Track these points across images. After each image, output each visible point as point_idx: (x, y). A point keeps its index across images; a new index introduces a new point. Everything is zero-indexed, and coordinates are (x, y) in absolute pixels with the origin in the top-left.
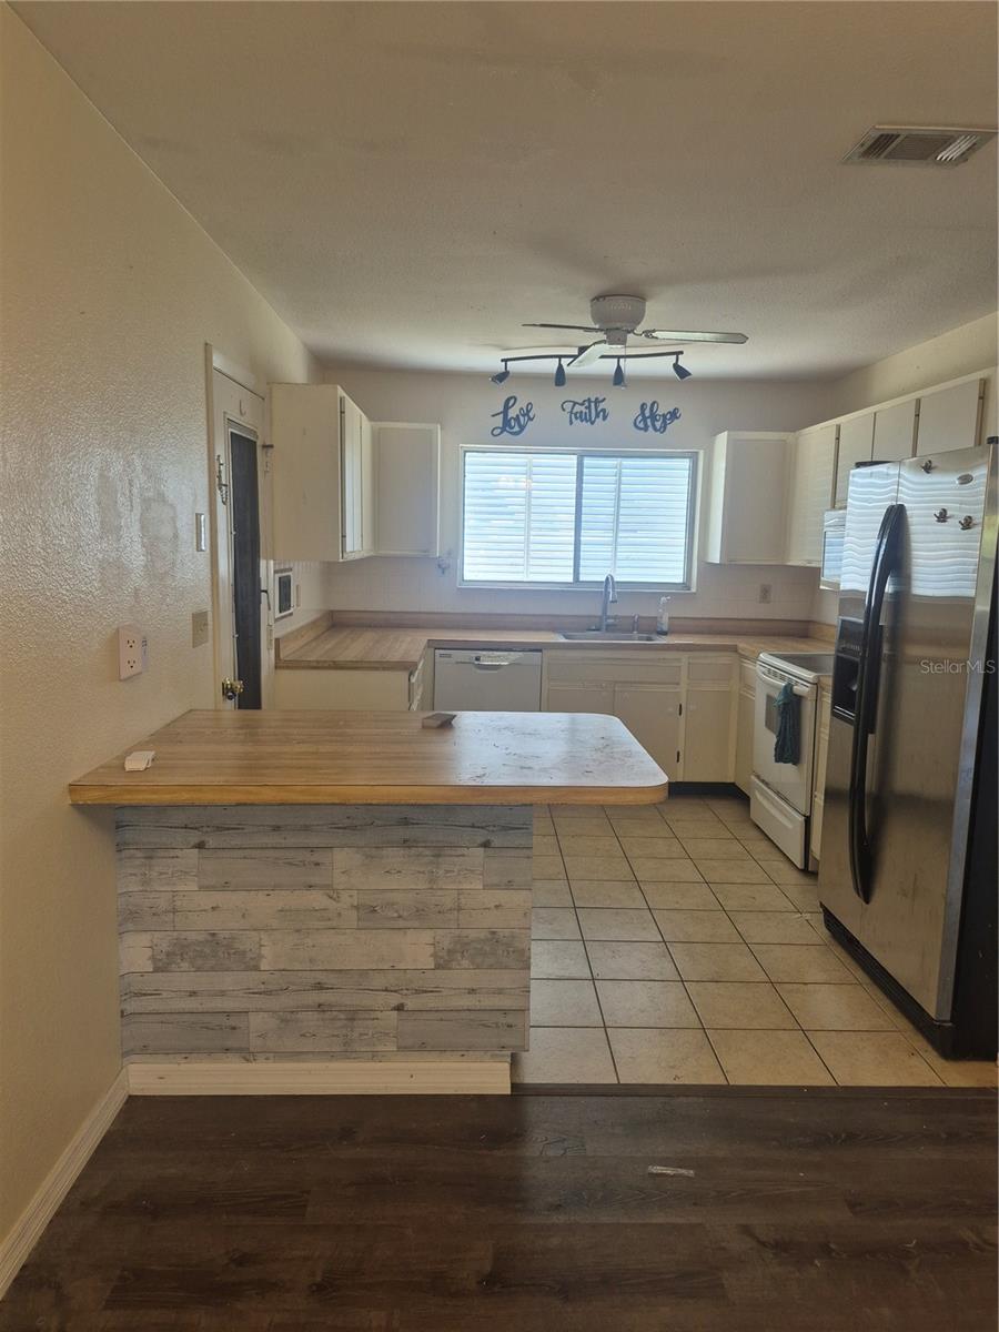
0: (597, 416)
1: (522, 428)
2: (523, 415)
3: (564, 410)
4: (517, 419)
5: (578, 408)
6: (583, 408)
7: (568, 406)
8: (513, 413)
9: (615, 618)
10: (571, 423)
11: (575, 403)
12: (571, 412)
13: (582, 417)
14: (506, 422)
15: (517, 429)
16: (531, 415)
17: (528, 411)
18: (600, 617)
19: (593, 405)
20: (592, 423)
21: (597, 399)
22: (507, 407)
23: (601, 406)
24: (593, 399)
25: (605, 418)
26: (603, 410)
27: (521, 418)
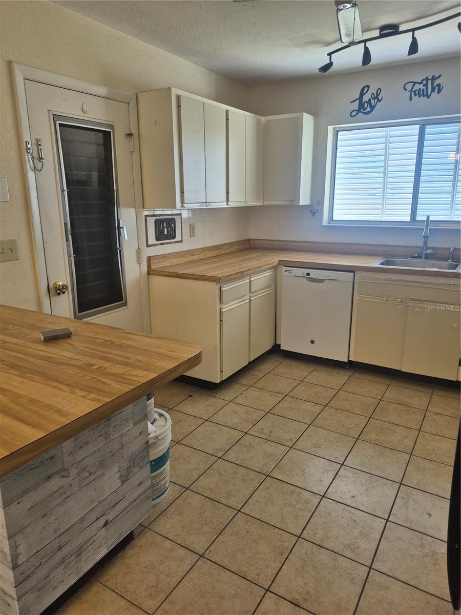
0: (433, 90)
1: (372, 108)
2: (374, 99)
3: (405, 90)
4: (369, 102)
5: (417, 87)
6: (421, 87)
7: (409, 87)
8: (366, 98)
9: (433, 248)
10: (411, 99)
11: (415, 83)
12: (411, 91)
13: (419, 93)
14: (361, 105)
15: (369, 109)
16: (380, 97)
17: (378, 95)
18: (422, 248)
19: (430, 82)
20: (428, 97)
21: (434, 76)
22: (362, 94)
23: (437, 82)
24: (430, 78)
25: (439, 92)
26: (439, 85)
27: (373, 101)
